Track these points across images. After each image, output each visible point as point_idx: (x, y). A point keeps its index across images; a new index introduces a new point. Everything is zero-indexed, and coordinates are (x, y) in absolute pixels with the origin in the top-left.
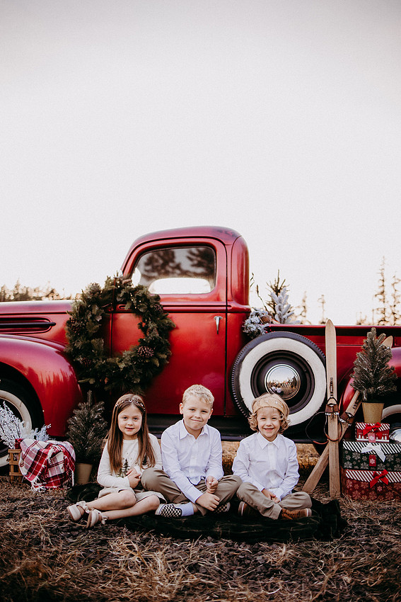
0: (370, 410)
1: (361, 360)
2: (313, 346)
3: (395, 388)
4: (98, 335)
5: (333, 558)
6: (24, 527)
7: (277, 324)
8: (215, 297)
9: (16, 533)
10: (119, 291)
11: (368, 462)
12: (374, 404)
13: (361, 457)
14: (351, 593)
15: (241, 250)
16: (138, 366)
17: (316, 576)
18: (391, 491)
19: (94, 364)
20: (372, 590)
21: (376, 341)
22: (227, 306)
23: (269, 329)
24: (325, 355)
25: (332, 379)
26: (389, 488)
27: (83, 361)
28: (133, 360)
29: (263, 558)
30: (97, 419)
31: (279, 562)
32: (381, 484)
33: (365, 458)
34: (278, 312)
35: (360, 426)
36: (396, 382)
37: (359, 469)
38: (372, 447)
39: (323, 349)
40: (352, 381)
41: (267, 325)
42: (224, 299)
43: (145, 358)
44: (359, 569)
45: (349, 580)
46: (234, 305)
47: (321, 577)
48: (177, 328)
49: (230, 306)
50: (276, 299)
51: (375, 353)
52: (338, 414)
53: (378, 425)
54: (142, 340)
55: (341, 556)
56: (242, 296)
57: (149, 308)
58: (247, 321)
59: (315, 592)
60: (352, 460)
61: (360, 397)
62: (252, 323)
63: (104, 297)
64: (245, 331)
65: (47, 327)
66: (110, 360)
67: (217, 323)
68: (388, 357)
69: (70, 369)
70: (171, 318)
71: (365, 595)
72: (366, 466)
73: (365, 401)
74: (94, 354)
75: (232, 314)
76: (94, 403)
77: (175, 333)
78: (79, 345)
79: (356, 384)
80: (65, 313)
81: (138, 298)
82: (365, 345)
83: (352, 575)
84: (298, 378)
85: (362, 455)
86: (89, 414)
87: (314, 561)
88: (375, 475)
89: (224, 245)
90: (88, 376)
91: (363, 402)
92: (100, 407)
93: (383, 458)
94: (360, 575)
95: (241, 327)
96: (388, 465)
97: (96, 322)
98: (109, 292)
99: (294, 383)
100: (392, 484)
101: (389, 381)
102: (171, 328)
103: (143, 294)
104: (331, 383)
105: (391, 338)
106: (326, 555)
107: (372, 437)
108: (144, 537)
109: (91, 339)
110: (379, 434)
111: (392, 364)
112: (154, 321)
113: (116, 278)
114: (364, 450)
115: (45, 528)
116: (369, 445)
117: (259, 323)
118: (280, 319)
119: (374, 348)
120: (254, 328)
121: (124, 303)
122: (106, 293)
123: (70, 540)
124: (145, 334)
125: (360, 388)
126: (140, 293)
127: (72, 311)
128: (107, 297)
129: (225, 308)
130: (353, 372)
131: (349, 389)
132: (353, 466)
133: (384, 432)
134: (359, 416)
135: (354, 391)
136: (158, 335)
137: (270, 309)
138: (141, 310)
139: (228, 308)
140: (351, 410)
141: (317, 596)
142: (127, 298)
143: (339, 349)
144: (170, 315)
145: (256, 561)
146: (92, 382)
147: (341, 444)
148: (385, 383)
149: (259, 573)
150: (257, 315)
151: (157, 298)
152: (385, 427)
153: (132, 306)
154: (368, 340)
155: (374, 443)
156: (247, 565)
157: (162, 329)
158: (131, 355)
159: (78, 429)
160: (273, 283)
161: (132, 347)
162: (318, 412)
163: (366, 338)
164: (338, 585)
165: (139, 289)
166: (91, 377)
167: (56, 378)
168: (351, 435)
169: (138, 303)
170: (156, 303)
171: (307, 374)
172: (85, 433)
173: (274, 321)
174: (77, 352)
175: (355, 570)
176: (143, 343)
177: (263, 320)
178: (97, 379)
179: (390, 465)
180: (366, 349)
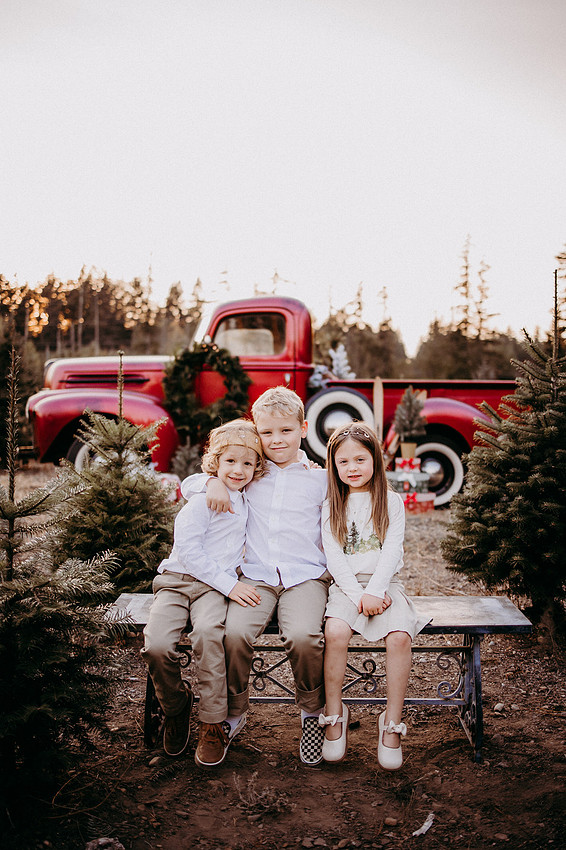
0: (406, 448)
1: (401, 411)
2: (362, 396)
3: (424, 433)
4: (190, 390)
7: (335, 379)
8: (285, 358)
10: (207, 353)
11: (403, 487)
12: (410, 445)
13: (398, 484)
18: (419, 508)
19: (189, 415)
21: (413, 396)
22: (295, 366)
23: (329, 385)
24: (373, 402)
27: (180, 412)
28: (220, 411)
32: (412, 503)
33: (401, 484)
34: (336, 368)
35: (399, 461)
36: (426, 428)
38: (407, 476)
40: (393, 427)
41: (328, 381)
42: (292, 359)
43: (231, 410)
46: (300, 364)
48: (255, 384)
49: (298, 366)
51: (411, 405)
53: (411, 460)
54: (227, 395)
56: (307, 356)
57: (233, 369)
58: (312, 379)
61: (399, 439)
62: (315, 380)
64: (310, 386)
65: (142, 382)
66: (201, 411)
67: (288, 380)
68: (420, 408)
69: (169, 418)
70: (250, 376)
72: (401, 490)
73: (403, 442)
74: (189, 406)
75: (300, 372)
76: (192, 444)
78: (176, 398)
79: (396, 430)
81: (223, 360)
82: (404, 399)
85: (400, 482)
86: (189, 454)
88: (408, 497)
89: (292, 314)
90: (184, 424)
91: (401, 442)
92: (196, 449)
93: (414, 484)
95: (307, 382)
98: (197, 355)
100: (420, 503)
101: (421, 427)
102: (249, 384)
103: (227, 357)
104: (378, 428)
105: (425, 393)
107: (407, 469)
109: (185, 394)
110: (412, 466)
111: (424, 413)
112: (236, 379)
113: (203, 344)
114: (401, 479)
116: (405, 475)
117: (322, 380)
118: (338, 374)
119: (411, 401)
120: (317, 384)
121: (212, 363)
122: (193, 355)
124: (229, 389)
125: (400, 432)
126: (225, 356)
128: (195, 358)
130: (394, 420)
131: (391, 432)
133: (417, 465)
134: (398, 454)
135: (395, 434)
136: (240, 390)
138: (227, 370)
139: (297, 368)
140: (392, 449)
142: (213, 360)
144: (248, 373)
146: (187, 428)
148: (418, 429)
150: (319, 373)
151: (237, 359)
152: (419, 461)
153: (219, 367)
154: (406, 395)
155: (408, 473)
157: (243, 385)
158: (219, 407)
159: (181, 464)
161: (219, 400)
165: (224, 352)
166: (187, 425)
169: (223, 364)
170: (237, 364)
173: (333, 377)
174: (175, 405)
176: (228, 398)
177: (325, 377)
178: (191, 427)
179: (419, 489)
180: (405, 402)
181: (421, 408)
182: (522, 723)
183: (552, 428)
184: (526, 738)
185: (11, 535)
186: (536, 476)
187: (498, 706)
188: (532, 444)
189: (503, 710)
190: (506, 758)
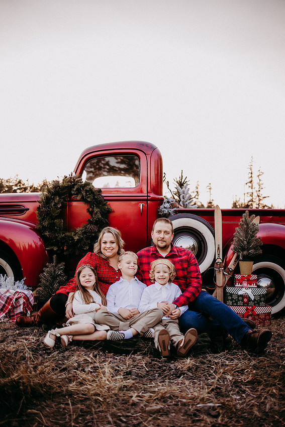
1: (239, 233)
2: (206, 223)
4: (57, 217)
5: (220, 364)
6: (14, 348)
8: (139, 190)
9: (9, 352)
10: (73, 186)
11: (242, 300)
12: (247, 262)
13: (238, 298)
14: (232, 387)
15: (157, 158)
16: (87, 238)
17: (209, 376)
18: (257, 319)
19: (57, 237)
20: (245, 385)
21: (249, 220)
22: (148, 196)
23: (176, 212)
24: (214, 229)
25: (219, 245)
26: (256, 317)
27: (49, 235)
28: (85, 233)
29: (175, 365)
30: (60, 275)
31: (185, 368)
32: (251, 315)
33: (240, 298)
34: (182, 200)
35: (238, 277)
36: (262, 247)
37: (236, 306)
38: (245, 290)
39: (213, 225)
40: (232, 247)
41: (175, 209)
42: (145, 192)
43: (92, 233)
44: (237, 371)
45: (231, 378)
46: (152, 195)
47: (213, 377)
48: (114, 212)
49: (150, 196)
50: (181, 191)
51: (248, 228)
52: (223, 269)
53: (249, 276)
54: (89, 220)
55: (226, 362)
56: (158, 189)
57: (94, 198)
58: (162, 207)
59: (209, 387)
60: (232, 300)
61: (238, 257)
62: (164, 208)
63: (63, 190)
64: (160, 213)
65: (22, 211)
66: (68, 234)
67: (141, 208)
69: (40, 240)
70: (109, 205)
71: (241, 387)
72: (241, 303)
73: (241, 260)
74: (56, 230)
75: (151, 202)
76: (58, 262)
77: (112, 215)
78: (46, 224)
79: (235, 249)
80: (35, 202)
81: (86, 191)
82: (241, 222)
83: (233, 375)
84: (196, 245)
85: (239, 296)
86: (55, 271)
87: (208, 367)
88: (247, 309)
89: (145, 154)
90: (52, 245)
91: (240, 260)
92: (62, 266)
93: (252, 298)
94: (238, 375)
95: (157, 210)
96: (256, 302)
97: (57, 208)
98: (66, 187)
99: (193, 248)
100: (258, 315)
101: (257, 246)
102: (110, 211)
103: (90, 189)
104: (218, 248)
105: (259, 217)
106: (216, 363)
107: (245, 284)
108: (95, 353)
109: (54, 220)
110: (250, 282)
111: (259, 235)
112: (98, 207)
113: (71, 178)
114: (240, 293)
115: (28, 348)
116: (244, 289)
117: (170, 208)
118: (184, 205)
119: (247, 225)
120: (166, 211)
121: (77, 194)
122: (64, 188)
123: (46, 356)
124: (92, 216)
125: (238, 252)
126: (87, 188)
127: (40, 200)
128: (65, 191)
129: (146, 198)
130: (233, 240)
131: (230, 252)
132: (233, 303)
133: (254, 280)
134: (237, 270)
135: (234, 254)
136: (100, 216)
137: (176, 197)
138: (89, 200)
139: (149, 198)
140: (231, 266)
141: (210, 389)
142: (79, 191)
143: (223, 225)
144: (109, 203)
145: (170, 367)
146: (55, 249)
147: (225, 289)
148: (255, 248)
149: (172, 375)
150: (168, 202)
151: (100, 191)
152: (254, 277)
153: (83, 197)
154: (243, 219)
155: (247, 288)
156: (165, 370)
157: (103, 212)
158: (82, 230)
159: (47, 281)
160: (178, 180)
161: (83, 225)
162: (209, 267)
163: (242, 218)
164: (224, 382)
165: (87, 185)
166: (55, 246)
167: (30, 246)
168: (232, 282)
169: (86, 195)
170: (99, 195)
171: (202, 242)
172: (52, 284)
173: (180, 207)
174: (45, 228)
175: (235, 372)
176: (90, 222)
177: (172, 206)
178: (59, 247)
179: (257, 303)
180: (242, 225)
181: (257, 230)
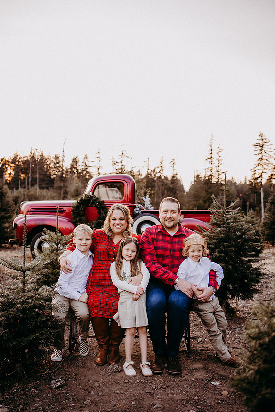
7: (145, 210)
8: (124, 201)
10: (90, 200)
15: (132, 184)
23: (143, 213)
28: (96, 224)
41: (142, 211)
42: (127, 202)
43: (101, 223)
49: (129, 204)
50: (145, 200)
56: (133, 200)
57: (101, 206)
58: (135, 210)
64: (134, 213)
65: (63, 212)
78: (77, 219)
80: (69, 207)
89: (127, 183)
97: (82, 211)
98: (86, 200)
103: (99, 201)
109: (81, 217)
113: (89, 195)
120: (137, 212)
121: (92, 204)
122: (84, 200)
124: (100, 215)
138: (99, 207)
150: (138, 207)
151: (103, 202)
158: (96, 222)
161: (96, 219)
165: (97, 199)
169: (97, 204)
174: (77, 222)
176: (99, 218)
177: (140, 209)
182: (208, 345)
183: (222, 235)
184: (208, 350)
185: (24, 277)
186: (216, 253)
187: (200, 339)
188: (216, 241)
189: (202, 341)
190: (199, 356)
